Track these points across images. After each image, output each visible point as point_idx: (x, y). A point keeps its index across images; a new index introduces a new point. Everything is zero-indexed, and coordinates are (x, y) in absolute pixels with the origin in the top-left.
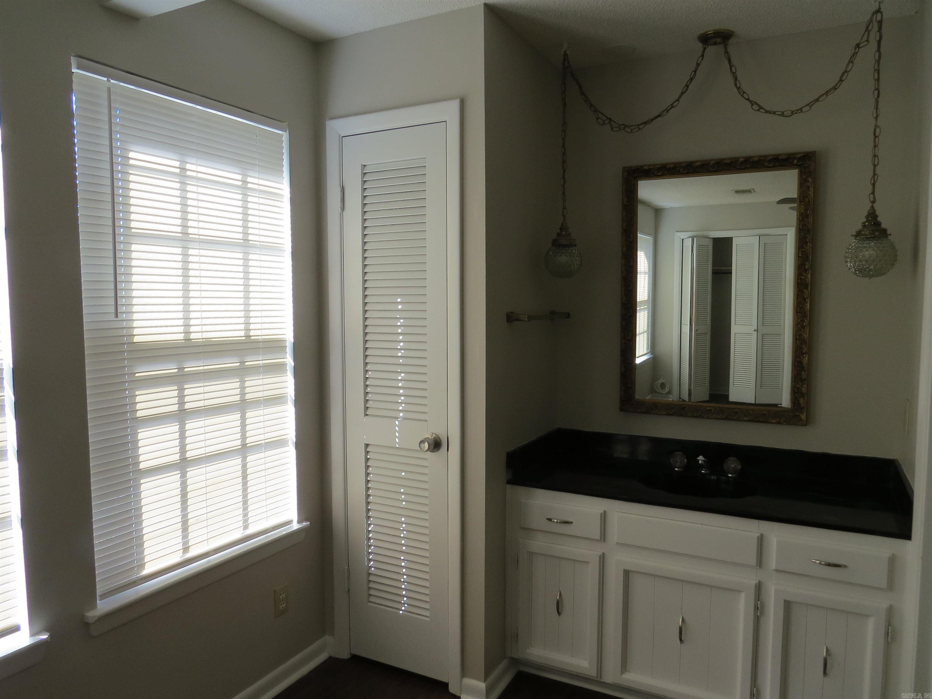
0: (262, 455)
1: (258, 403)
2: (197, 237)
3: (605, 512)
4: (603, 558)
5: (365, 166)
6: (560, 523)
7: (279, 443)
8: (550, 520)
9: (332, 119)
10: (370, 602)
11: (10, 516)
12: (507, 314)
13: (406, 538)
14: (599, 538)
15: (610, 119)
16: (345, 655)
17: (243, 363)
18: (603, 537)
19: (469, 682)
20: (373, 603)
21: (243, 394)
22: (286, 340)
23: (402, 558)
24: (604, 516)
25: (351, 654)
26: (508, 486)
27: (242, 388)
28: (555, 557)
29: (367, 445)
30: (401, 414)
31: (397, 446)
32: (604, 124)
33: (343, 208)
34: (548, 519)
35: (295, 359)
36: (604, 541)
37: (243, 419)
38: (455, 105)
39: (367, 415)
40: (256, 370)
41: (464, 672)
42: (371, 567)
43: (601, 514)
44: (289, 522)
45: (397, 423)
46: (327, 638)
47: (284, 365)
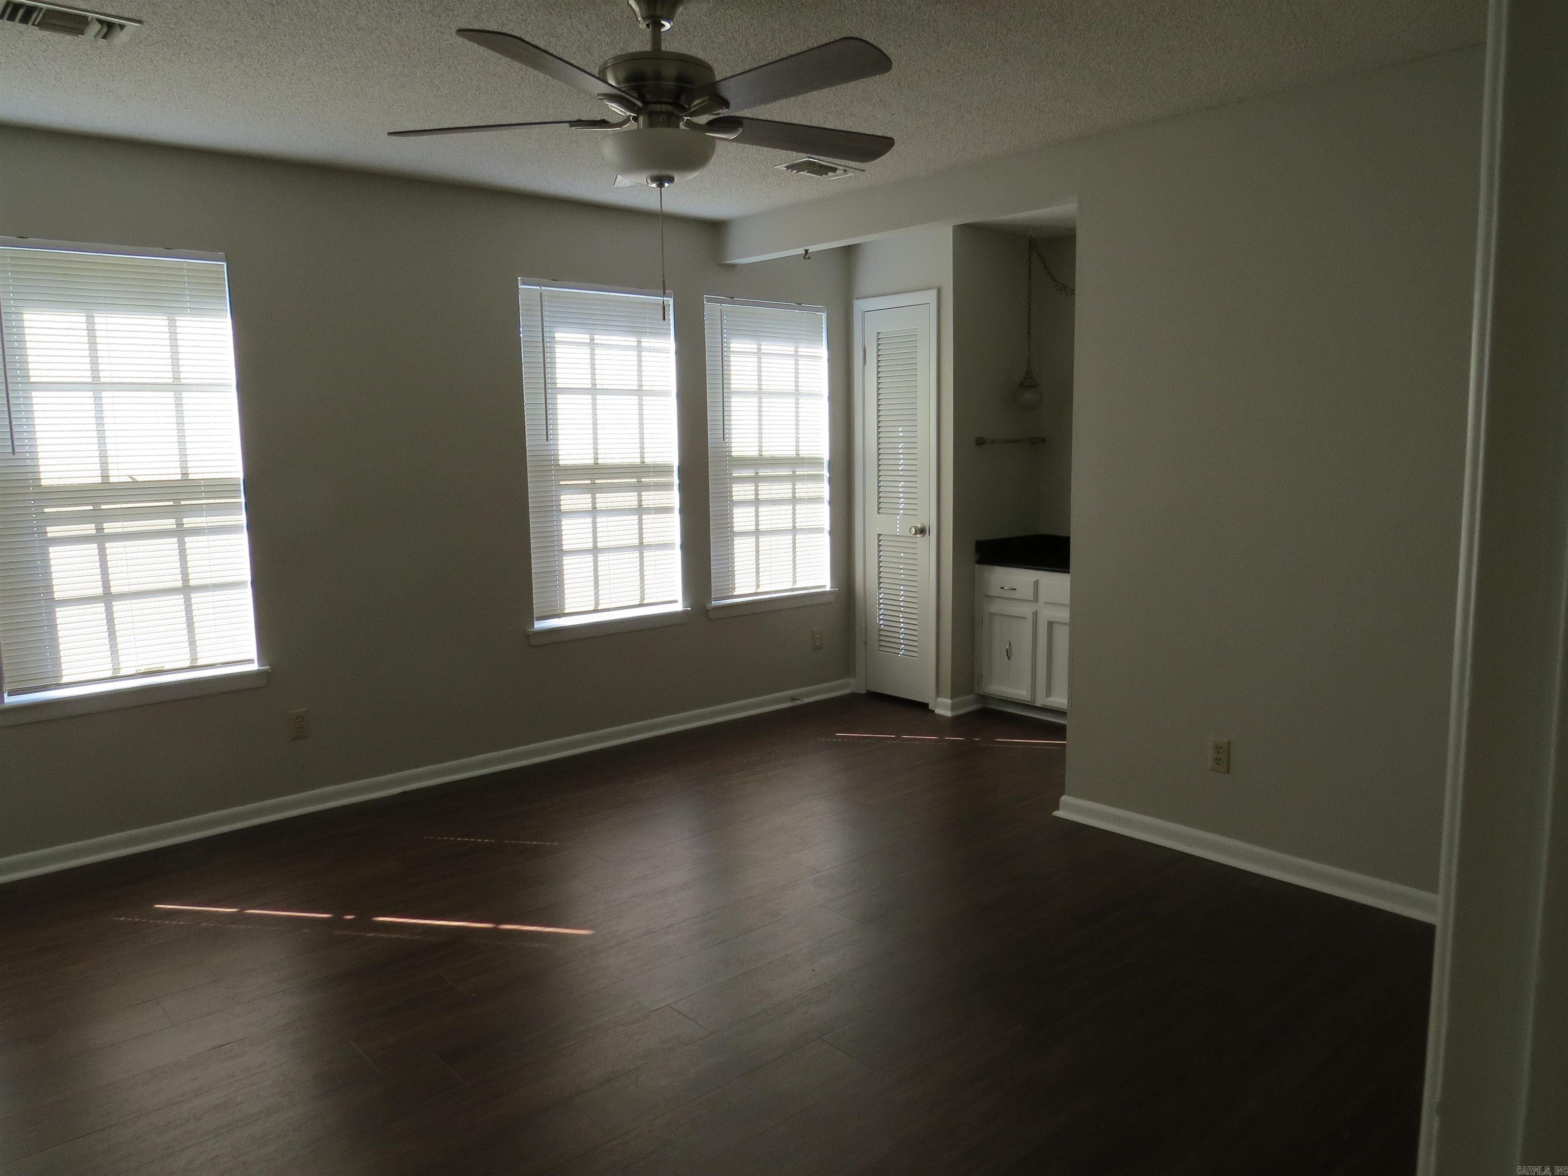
0: (806, 536)
1: (803, 500)
2: (767, 390)
3: (1037, 580)
4: (1035, 614)
5: (879, 333)
6: (1010, 589)
7: (819, 530)
8: (1003, 588)
9: (858, 299)
10: (880, 651)
11: (675, 543)
12: (976, 439)
13: (904, 601)
14: (1033, 600)
15: (1065, 287)
16: (863, 691)
17: (794, 472)
18: (1036, 599)
19: (940, 700)
20: (882, 651)
21: (794, 493)
22: (823, 459)
23: (901, 616)
24: (1036, 584)
25: (867, 690)
26: (977, 566)
27: (794, 489)
28: (1006, 616)
29: (879, 535)
30: (901, 512)
31: (898, 534)
32: (1061, 290)
33: (865, 363)
34: (1001, 588)
35: (829, 472)
36: (1037, 602)
37: (794, 509)
38: (934, 292)
39: (879, 513)
40: (803, 478)
41: (938, 693)
42: (881, 625)
43: (1034, 582)
44: (824, 586)
45: (898, 517)
46: (851, 680)
47: (822, 475)
